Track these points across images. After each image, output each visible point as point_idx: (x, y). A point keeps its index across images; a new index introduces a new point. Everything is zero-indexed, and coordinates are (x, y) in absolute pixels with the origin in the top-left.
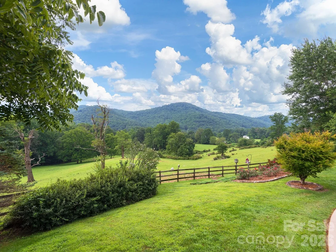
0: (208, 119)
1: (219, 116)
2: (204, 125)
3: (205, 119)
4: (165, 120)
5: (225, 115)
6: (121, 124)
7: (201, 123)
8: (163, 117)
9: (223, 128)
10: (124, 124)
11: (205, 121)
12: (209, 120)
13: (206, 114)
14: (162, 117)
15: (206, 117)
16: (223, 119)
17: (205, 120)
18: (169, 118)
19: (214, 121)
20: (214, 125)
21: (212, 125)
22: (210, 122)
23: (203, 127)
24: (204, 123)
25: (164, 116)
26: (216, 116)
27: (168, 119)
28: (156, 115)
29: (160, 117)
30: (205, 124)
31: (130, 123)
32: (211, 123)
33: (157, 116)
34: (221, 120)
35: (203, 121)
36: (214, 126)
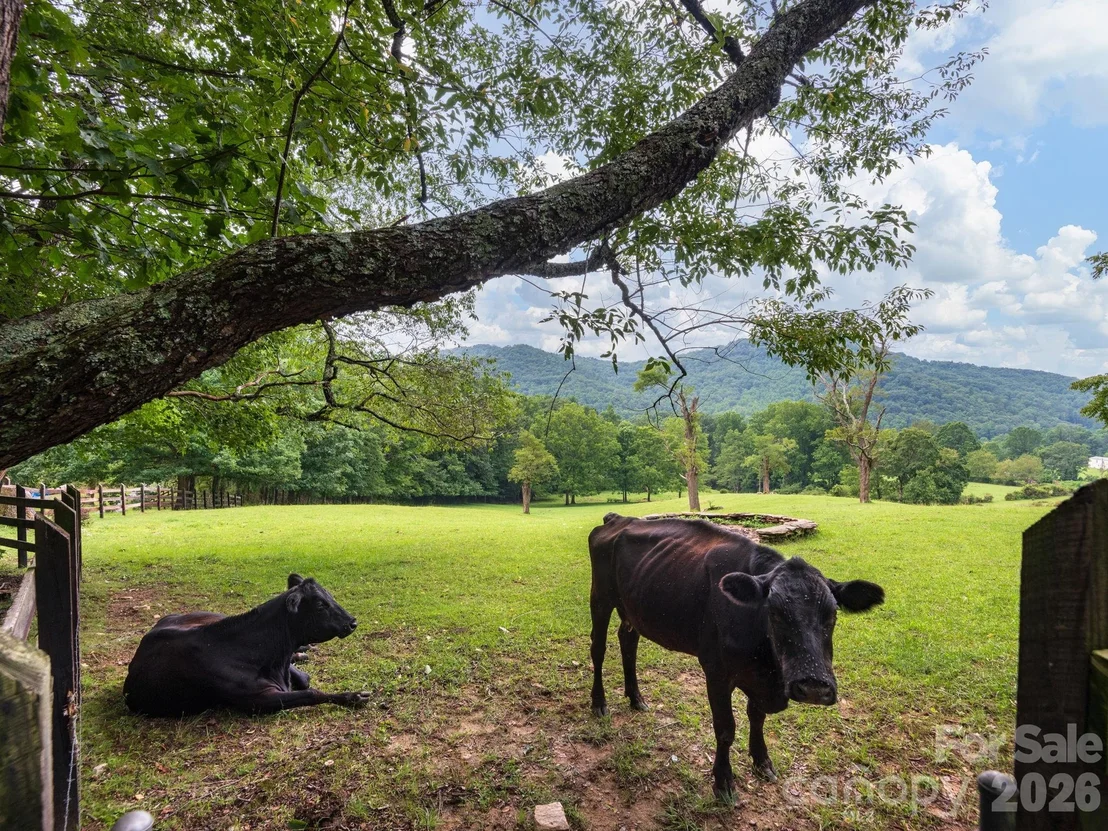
0: (917, 389)
1: (961, 378)
2: (898, 411)
3: (904, 387)
4: (741, 391)
5: (988, 375)
6: (596, 401)
7: (886, 403)
8: (735, 382)
9: (981, 425)
10: (606, 401)
11: (904, 398)
12: (920, 394)
13: (908, 370)
14: (729, 383)
15: (908, 384)
16: (981, 389)
17: (901, 392)
18: (758, 385)
19: (941, 398)
20: (942, 411)
21: (932, 412)
22: (926, 402)
23: (897, 420)
24: (898, 405)
25: (736, 378)
26: (947, 378)
27: (753, 389)
28: (709, 375)
29: (720, 380)
30: (904, 408)
31: (625, 401)
32: (928, 406)
33: (713, 378)
34: (971, 393)
35: (895, 398)
36: (943, 416)
